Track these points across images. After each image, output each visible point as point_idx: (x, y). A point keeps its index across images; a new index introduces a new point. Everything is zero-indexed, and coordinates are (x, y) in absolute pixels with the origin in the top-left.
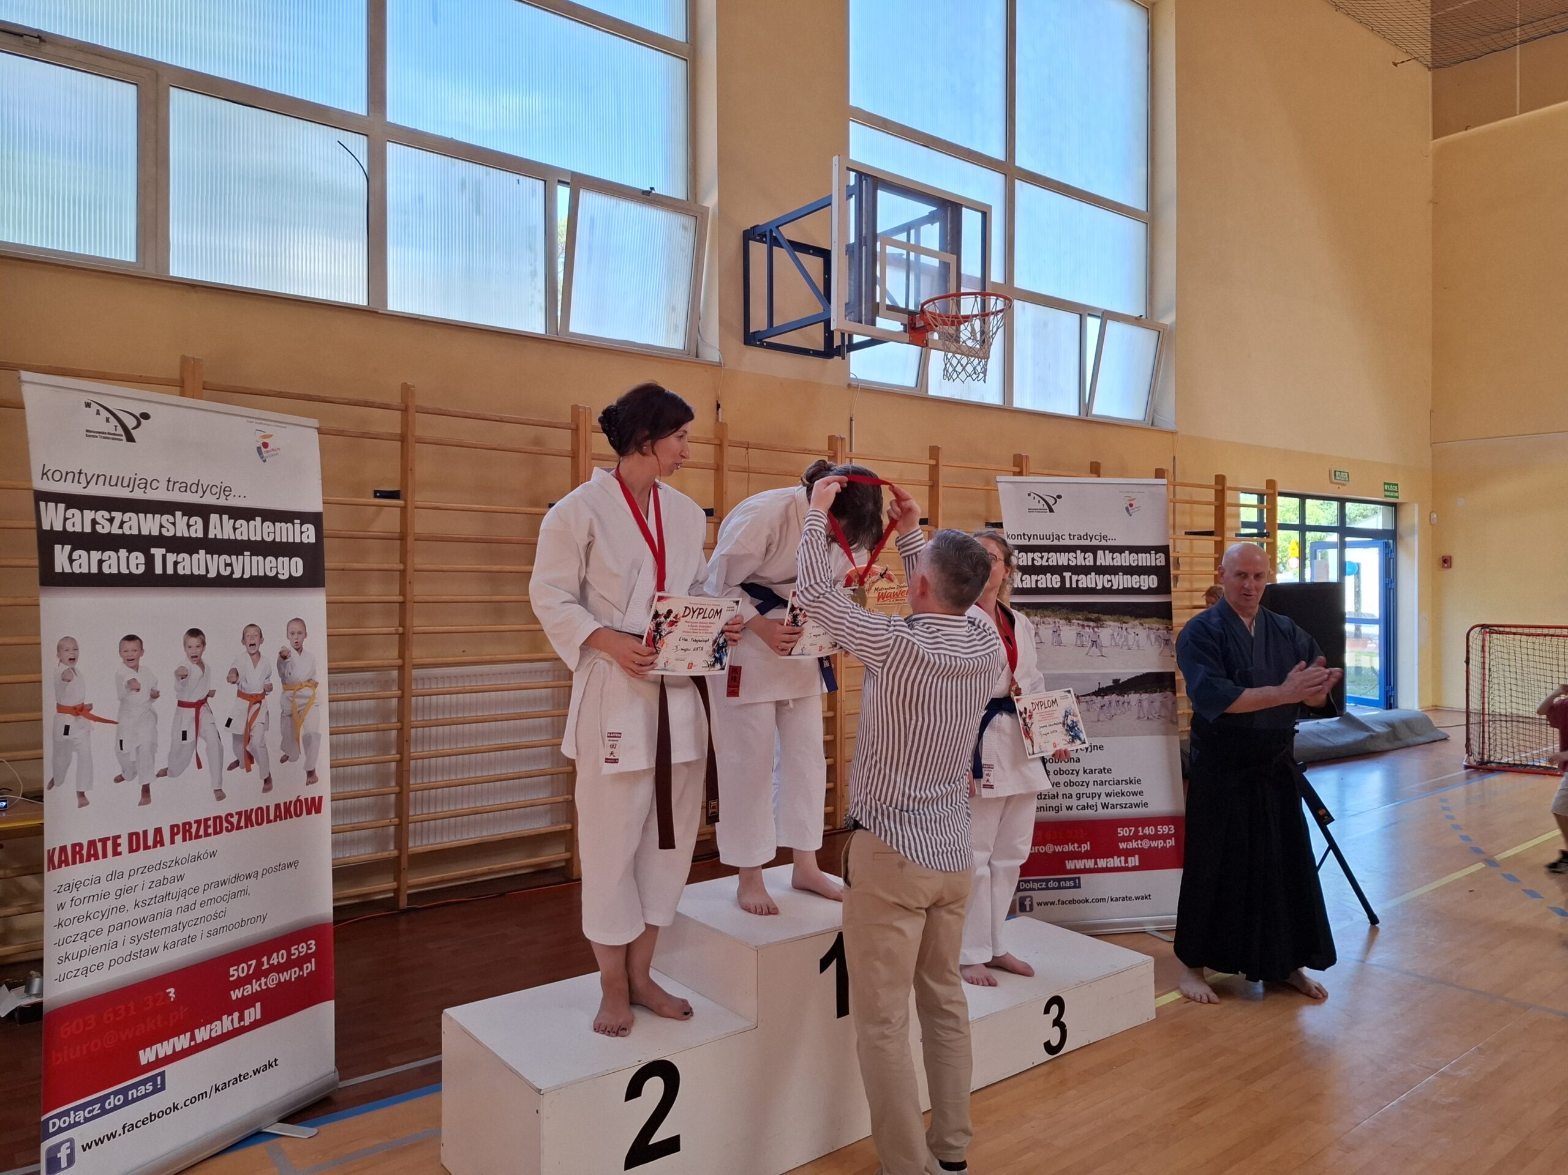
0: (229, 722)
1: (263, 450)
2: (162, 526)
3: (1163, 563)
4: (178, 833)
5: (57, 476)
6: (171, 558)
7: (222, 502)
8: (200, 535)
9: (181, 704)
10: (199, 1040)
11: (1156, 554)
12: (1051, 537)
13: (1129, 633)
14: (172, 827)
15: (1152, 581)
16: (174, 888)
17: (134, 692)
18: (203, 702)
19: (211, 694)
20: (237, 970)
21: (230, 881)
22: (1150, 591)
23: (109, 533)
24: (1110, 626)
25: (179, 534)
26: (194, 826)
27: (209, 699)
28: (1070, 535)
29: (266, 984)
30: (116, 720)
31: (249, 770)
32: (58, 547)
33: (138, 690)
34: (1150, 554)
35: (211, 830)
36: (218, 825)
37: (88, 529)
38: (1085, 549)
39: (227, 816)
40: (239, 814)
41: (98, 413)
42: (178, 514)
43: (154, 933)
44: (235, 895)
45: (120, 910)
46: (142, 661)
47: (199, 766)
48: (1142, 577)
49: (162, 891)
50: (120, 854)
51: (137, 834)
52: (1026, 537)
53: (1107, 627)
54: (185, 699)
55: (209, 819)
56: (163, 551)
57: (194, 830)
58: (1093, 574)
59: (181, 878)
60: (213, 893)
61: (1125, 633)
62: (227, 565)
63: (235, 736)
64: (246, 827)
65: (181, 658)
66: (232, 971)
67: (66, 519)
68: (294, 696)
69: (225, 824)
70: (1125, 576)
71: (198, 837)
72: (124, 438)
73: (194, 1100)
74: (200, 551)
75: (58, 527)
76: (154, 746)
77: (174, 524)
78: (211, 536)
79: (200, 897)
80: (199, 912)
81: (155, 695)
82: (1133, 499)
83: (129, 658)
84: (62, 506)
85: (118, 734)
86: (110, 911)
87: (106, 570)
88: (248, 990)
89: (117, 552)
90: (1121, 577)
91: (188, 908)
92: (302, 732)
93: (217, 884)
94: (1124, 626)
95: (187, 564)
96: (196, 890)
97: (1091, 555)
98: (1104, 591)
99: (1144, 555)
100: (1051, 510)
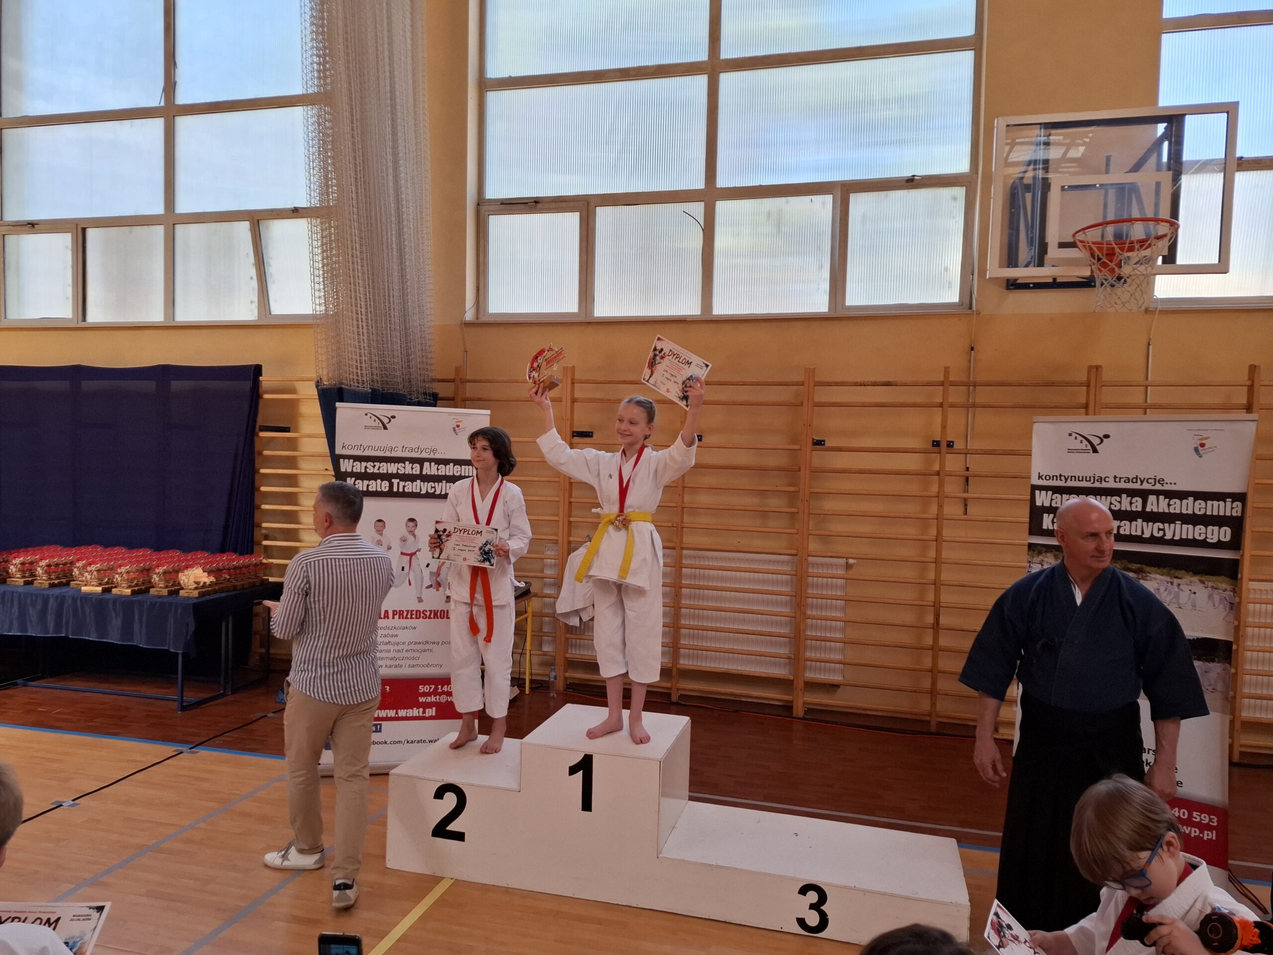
0: (428, 565)
1: (456, 428)
2: (398, 469)
3: (1239, 514)
4: (397, 614)
5: (350, 448)
6: (402, 484)
7: (432, 456)
8: (418, 473)
9: (402, 554)
10: (400, 715)
11: (1233, 502)
12: (1092, 478)
13: (1182, 590)
14: (394, 611)
15: (1225, 534)
16: (393, 640)
18: (414, 554)
19: (419, 550)
20: (424, 688)
21: (423, 643)
22: (1219, 545)
23: (373, 472)
24: (1155, 579)
25: (407, 473)
27: (417, 553)
28: (1115, 477)
29: (439, 699)
31: (438, 590)
33: (382, 545)
34: (1225, 502)
35: (414, 616)
36: (418, 615)
37: (363, 471)
38: (1132, 493)
39: (423, 611)
40: (431, 611)
41: (371, 418)
42: (407, 463)
44: (425, 651)
46: (384, 532)
47: (410, 584)
48: (1210, 528)
49: (386, 640)
52: (1063, 478)
53: (1151, 580)
54: (404, 551)
55: (413, 611)
56: (398, 480)
57: (405, 614)
58: (1140, 521)
59: (397, 636)
61: (1176, 589)
62: (432, 487)
63: (431, 573)
64: (434, 618)
65: (404, 531)
66: (420, 687)
67: (353, 466)
69: (422, 615)
70: (1185, 526)
71: (406, 618)
72: (382, 428)
73: (395, 743)
74: (418, 481)
75: (349, 470)
77: (404, 468)
78: (424, 473)
79: (406, 647)
80: (405, 654)
81: (389, 548)
82: (1206, 438)
83: (377, 530)
87: (370, 489)
88: (429, 699)
89: (376, 481)
90: (1178, 526)
91: (399, 651)
93: (416, 643)
94: (1176, 581)
95: (410, 487)
96: (404, 643)
97: (1140, 500)
98: (1153, 540)
99: (1215, 503)
100: (1095, 451)
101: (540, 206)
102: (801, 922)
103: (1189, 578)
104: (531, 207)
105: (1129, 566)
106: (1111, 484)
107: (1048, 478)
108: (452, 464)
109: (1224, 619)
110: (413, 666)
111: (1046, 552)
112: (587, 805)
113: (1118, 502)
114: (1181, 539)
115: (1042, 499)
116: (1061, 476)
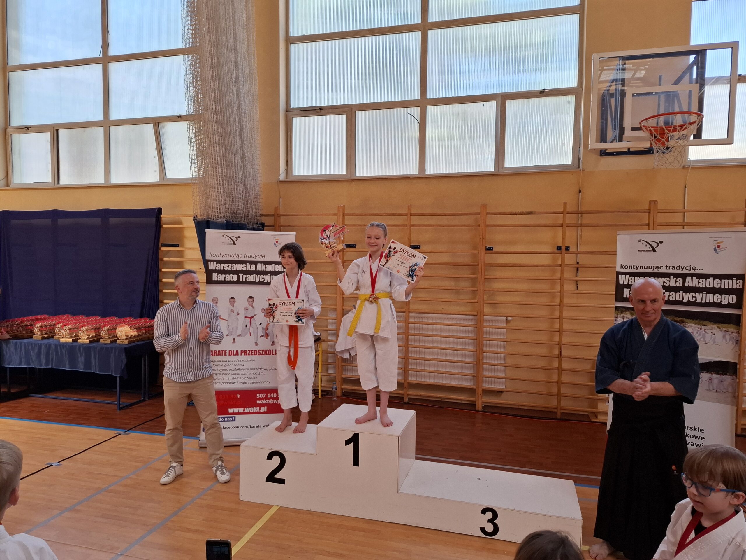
1: (276, 243)
2: (242, 267)
3: (741, 287)
4: (243, 352)
5: (214, 255)
6: (245, 276)
7: (262, 260)
8: (254, 270)
9: (246, 317)
10: (246, 411)
11: (737, 280)
14: (241, 351)
15: (732, 299)
16: (241, 367)
17: (232, 313)
19: (255, 315)
20: (260, 395)
21: (259, 369)
23: (228, 270)
25: (247, 270)
27: (254, 316)
29: (269, 402)
30: (227, 319)
31: (267, 338)
32: (214, 274)
33: (234, 312)
34: (732, 280)
35: (253, 354)
36: (256, 353)
37: (222, 269)
39: (259, 350)
40: (263, 351)
41: (226, 238)
42: (248, 264)
43: (235, 379)
44: (260, 374)
45: (226, 370)
46: (235, 304)
47: (250, 335)
49: (237, 367)
50: (226, 355)
51: (231, 351)
54: (247, 316)
55: (253, 350)
56: (242, 274)
57: (248, 353)
59: (243, 365)
60: (253, 371)
62: (262, 278)
63: (263, 328)
64: (265, 355)
65: (247, 304)
66: (258, 395)
67: (216, 266)
69: (258, 353)
70: (708, 295)
71: (249, 355)
72: (233, 244)
73: (243, 427)
74: (254, 274)
75: (214, 269)
76: (237, 328)
77: (246, 267)
78: (258, 270)
79: (249, 372)
80: (248, 376)
81: (238, 314)
83: (231, 304)
84: (215, 263)
85: (228, 323)
86: (223, 370)
87: (226, 280)
88: (263, 402)
89: (230, 275)
91: (245, 374)
93: (254, 369)
94: (703, 327)
95: (250, 278)
96: (248, 369)
97: (681, 280)
98: (689, 303)
99: (727, 281)
100: (654, 251)
101: (323, 111)
102: (483, 530)
103: (712, 326)
104: (318, 112)
105: (675, 319)
106: (664, 271)
107: (626, 267)
108: (274, 265)
109: (732, 350)
110: (253, 383)
111: (626, 311)
112: (356, 463)
113: (668, 281)
114: (706, 302)
115: (623, 280)
116: (634, 266)
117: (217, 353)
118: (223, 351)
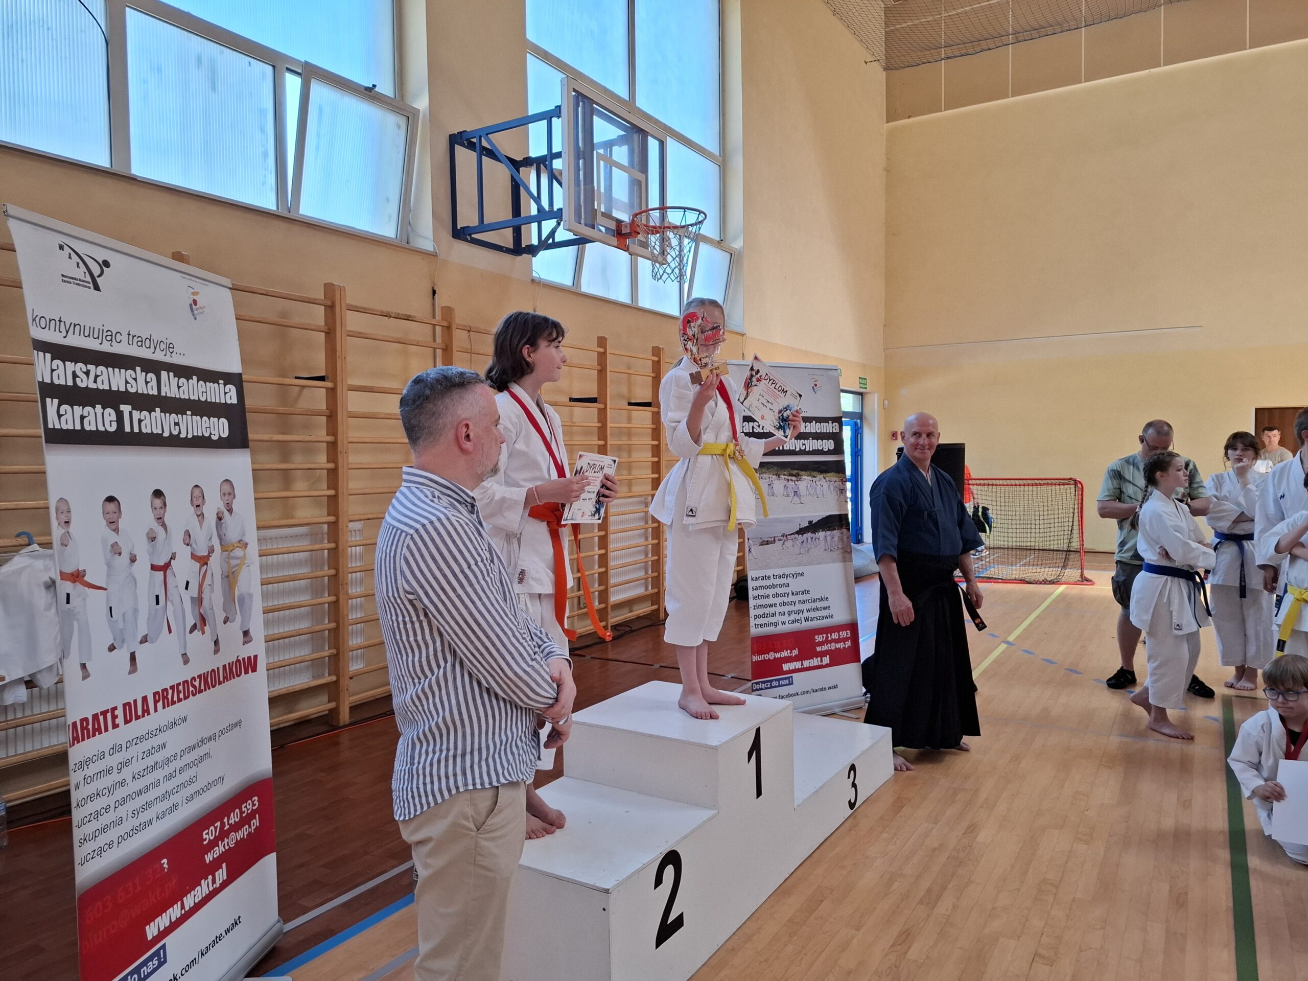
0: (187, 585)
1: (194, 307)
2: (126, 382)
3: (838, 431)
4: (159, 701)
6: (135, 415)
7: (168, 359)
8: (156, 393)
9: (153, 567)
10: (187, 907)
11: (833, 423)
13: (817, 485)
14: (155, 694)
15: (830, 444)
16: (159, 757)
17: (117, 556)
18: (168, 565)
19: (173, 557)
20: (208, 834)
21: (198, 745)
22: (829, 452)
25: (140, 391)
26: (170, 692)
27: (172, 562)
29: (228, 844)
30: (105, 587)
32: (50, 401)
33: (120, 554)
34: (829, 423)
35: (181, 696)
36: (186, 689)
37: (69, 382)
39: (192, 680)
40: (200, 677)
41: (70, 257)
42: (138, 369)
43: (149, 805)
44: (201, 759)
45: (122, 783)
46: (122, 523)
48: (824, 441)
49: (151, 761)
50: (118, 726)
51: (129, 704)
53: (803, 480)
54: (156, 563)
55: (179, 684)
56: (129, 407)
57: (170, 696)
60: (188, 758)
61: (814, 485)
62: (175, 424)
64: (205, 689)
65: (150, 521)
66: (204, 835)
67: (53, 370)
68: (229, 557)
71: (173, 703)
72: (91, 285)
73: (188, 968)
74: (157, 409)
75: (47, 379)
77: (135, 380)
78: (163, 394)
79: (179, 763)
80: (179, 779)
81: (133, 560)
82: (817, 381)
83: (111, 521)
84: (47, 356)
85: (108, 601)
86: (114, 787)
87: (87, 426)
88: (217, 852)
90: (811, 441)
91: (171, 775)
92: (237, 593)
93: (189, 750)
94: (814, 479)
95: (148, 422)
96: (175, 757)
99: (825, 424)
103: (819, 476)
110: (192, 798)
114: (812, 450)
117: (90, 727)
118: (107, 711)
